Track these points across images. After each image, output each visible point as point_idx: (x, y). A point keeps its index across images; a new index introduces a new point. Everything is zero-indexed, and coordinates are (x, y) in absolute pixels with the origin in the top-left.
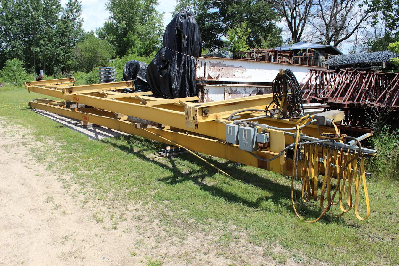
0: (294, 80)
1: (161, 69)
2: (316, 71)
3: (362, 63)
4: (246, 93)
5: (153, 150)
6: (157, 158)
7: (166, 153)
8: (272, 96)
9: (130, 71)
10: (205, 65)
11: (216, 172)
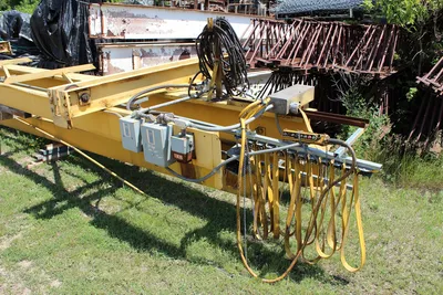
0: (232, 36)
1: (49, 23)
2: (261, 21)
3: (321, 11)
4: (166, 54)
5: (30, 150)
6: (32, 165)
7: (47, 156)
8: (198, 61)
9: (9, 27)
10: (101, 15)
11: (120, 185)
